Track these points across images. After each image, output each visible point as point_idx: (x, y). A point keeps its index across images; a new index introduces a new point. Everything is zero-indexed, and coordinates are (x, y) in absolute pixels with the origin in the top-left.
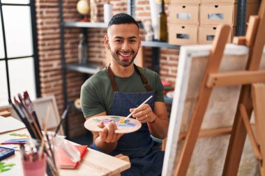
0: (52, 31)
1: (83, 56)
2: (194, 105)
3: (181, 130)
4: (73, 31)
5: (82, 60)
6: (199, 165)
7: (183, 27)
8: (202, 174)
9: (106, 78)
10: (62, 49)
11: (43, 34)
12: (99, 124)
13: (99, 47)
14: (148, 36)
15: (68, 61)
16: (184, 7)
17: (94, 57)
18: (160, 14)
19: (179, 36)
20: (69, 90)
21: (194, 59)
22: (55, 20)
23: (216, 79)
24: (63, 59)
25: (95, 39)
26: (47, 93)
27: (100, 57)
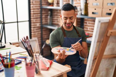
0: (37, 10)
1: (50, 21)
2: (101, 44)
3: (94, 55)
4: (46, 10)
5: (50, 23)
6: (102, 71)
7: (95, 9)
8: (104, 75)
9: (61, 31)
10: (41, 18)
12: (58, 50)
13: (57, 17)
14: (79, 13)
15: (43, 23)
16: (96, 0)
17: (55, 22)
18: (85, 3)
19: (93, 13)
20: (43, 36)
23: (112, 33)
24: (41, 22)
25: (56, 14)
26: (34, 37)
27: (58, 22)
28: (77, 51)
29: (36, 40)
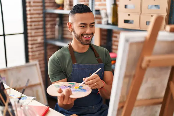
0: (37, 16)
1: (59, 34)
2: (131, 81)
4: (53, 16)
5: (58, 37)
7: (129, 15)
10: (44, 28)
11: (31, 18)
14: (104, 21)
15: (48, 37)
17: (67, 34)
18: (113, 5)
20: (48, 58)
21: (131, 44)
22: (40, 8)
23: (149, 61)
24: (45, 35)
26: (33, 59)
27: (71, 35)
28: (92, 89)
29: (36, 65)
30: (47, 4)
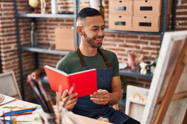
0: (9, 21)
1: (34, 39)
5: (34, 43)
7: (120, 17)
10: (18, 34)
13: (46, 32)
15: (22, 43)
16: (121, 2)
17: (43, 40)
18: (99, 7)
20: (23, 66)
24: (18, 42)
25: (43, 26)
26: (6, 69)
27: (47, 40)
29: (11, 74)
30: (19, 8)
